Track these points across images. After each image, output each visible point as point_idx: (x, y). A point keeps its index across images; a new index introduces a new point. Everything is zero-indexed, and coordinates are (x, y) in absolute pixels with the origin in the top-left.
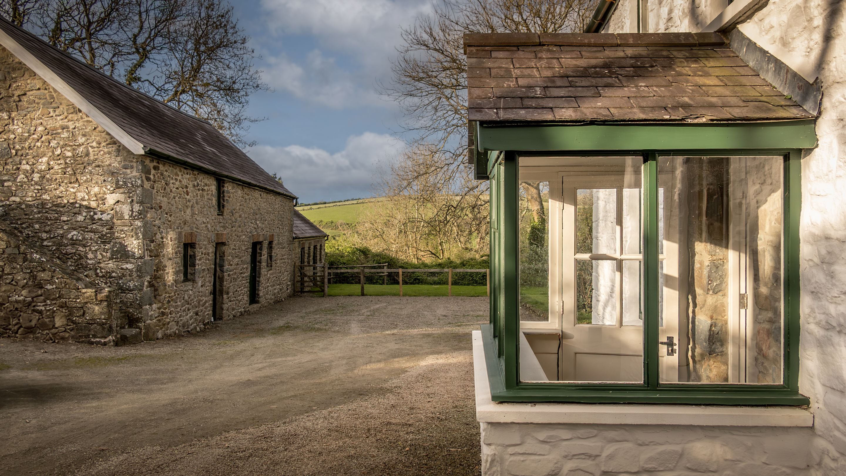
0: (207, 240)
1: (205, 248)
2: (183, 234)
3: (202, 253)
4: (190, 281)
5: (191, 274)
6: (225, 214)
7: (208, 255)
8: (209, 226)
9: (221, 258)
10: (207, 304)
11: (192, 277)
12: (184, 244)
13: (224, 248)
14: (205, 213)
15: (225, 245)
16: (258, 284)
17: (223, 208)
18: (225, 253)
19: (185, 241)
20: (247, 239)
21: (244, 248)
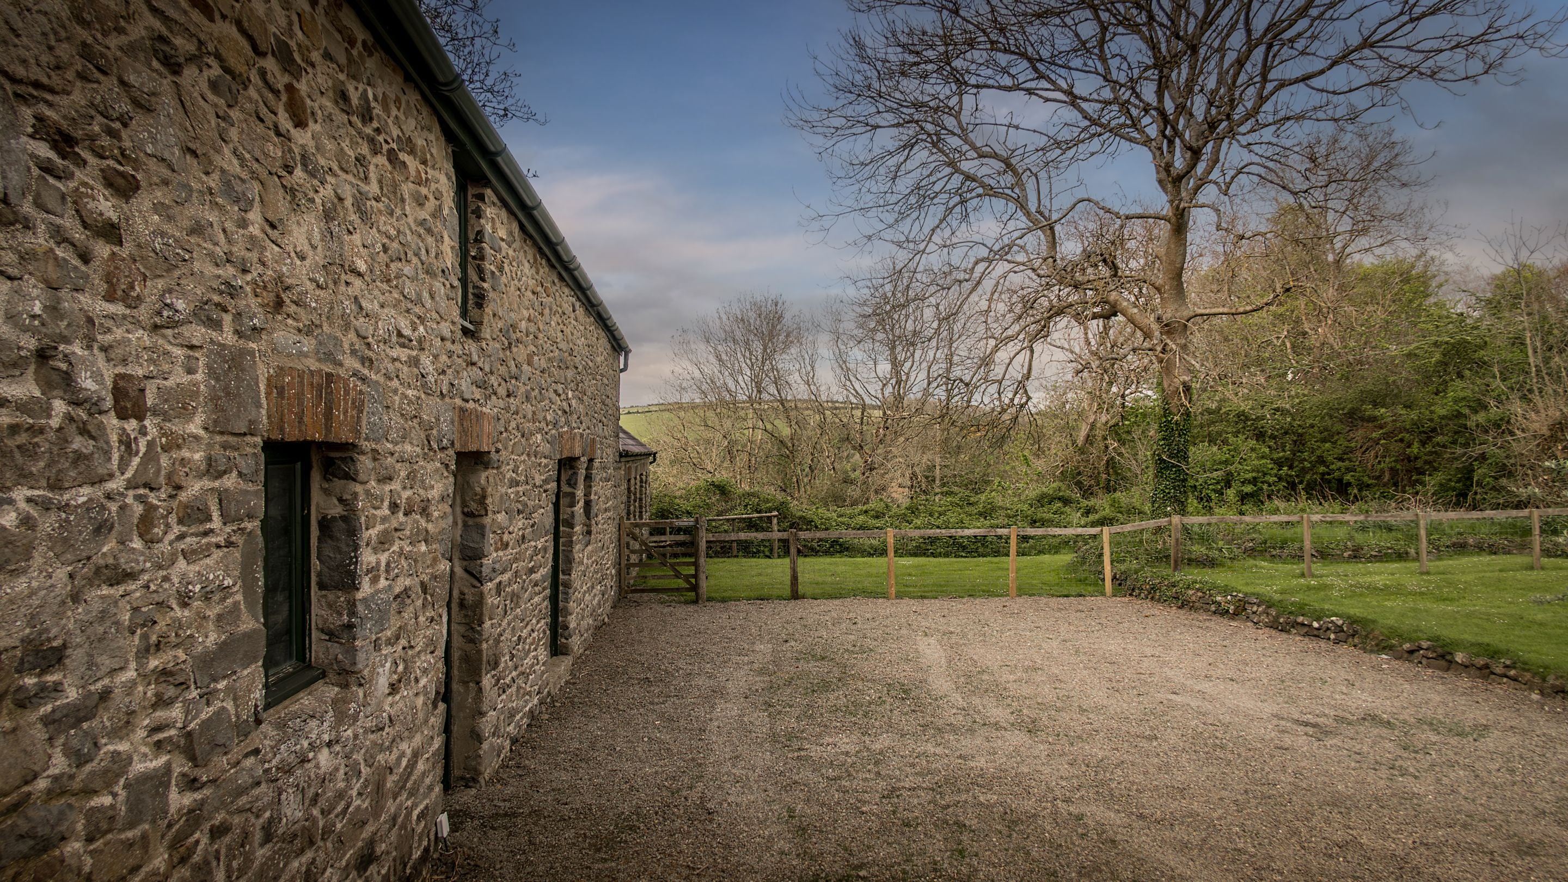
0: (418, 434)
1: (411, 476)
2: (263, 372)
3: (394, 507)
4: (324, 675)
5: (332, 635)
6: (486, 333)
7: (425, 512)
8: (426, 361)
9: (471, 522)
10: (421, 766)
11: (335, 649)
12: (271, 447)
13: (483, 477)
14: (410, 289)
15: (487, 466)
16: (566, 593)
17: (480, 306)
18: (489, 501)
19: (278, 421)
20: (545, 448)
21: (538, 479)
